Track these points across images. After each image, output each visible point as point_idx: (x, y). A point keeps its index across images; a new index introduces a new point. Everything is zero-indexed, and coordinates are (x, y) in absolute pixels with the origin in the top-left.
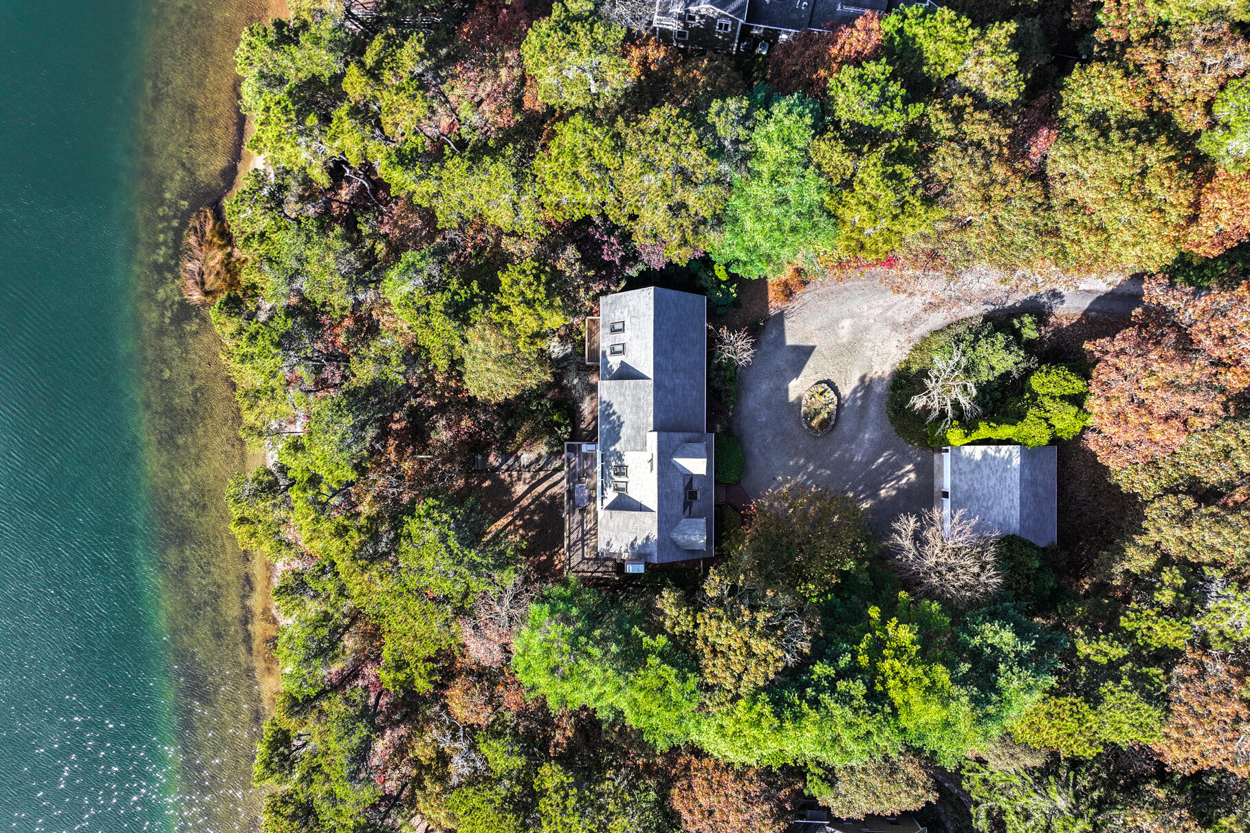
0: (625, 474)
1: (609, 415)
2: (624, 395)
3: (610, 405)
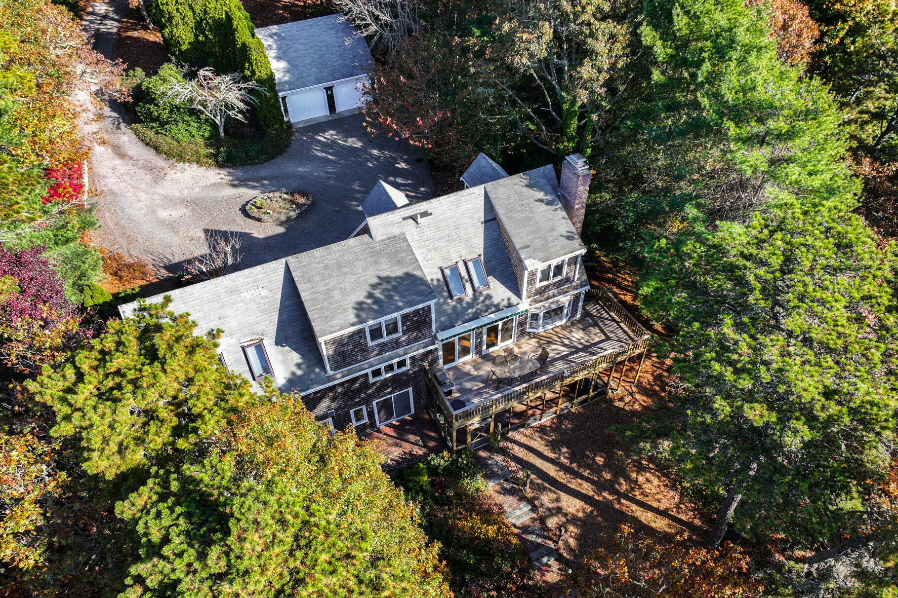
0: (454, 269)
1: (377, 301)
2: (328, 291)
3: (360, 307)
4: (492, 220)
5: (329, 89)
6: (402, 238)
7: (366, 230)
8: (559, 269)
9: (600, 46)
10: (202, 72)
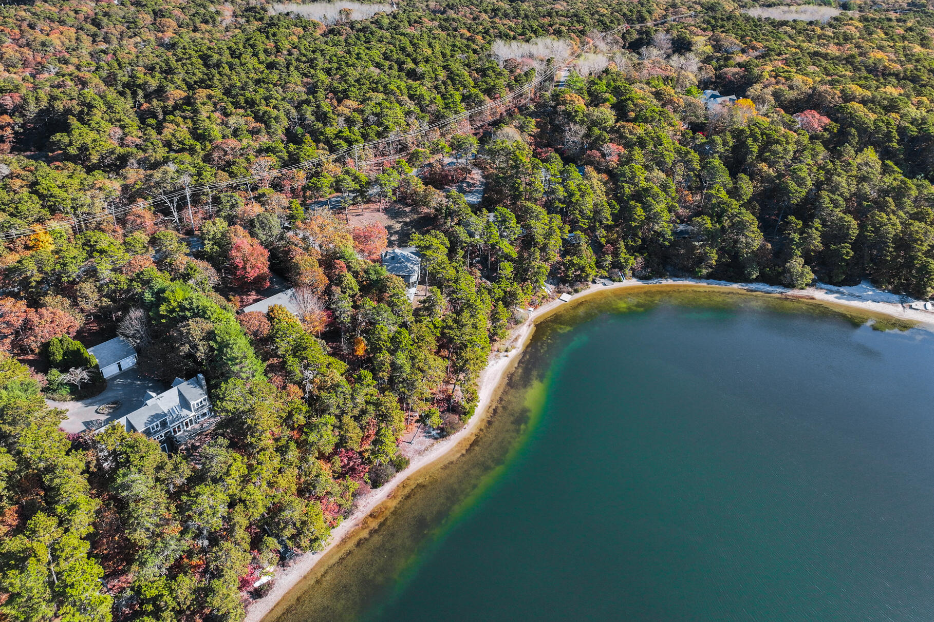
4: (180, 394)
5: (119, 364)
6: (157, 404)
7: (146, 404)
8: (201, 402)
9: (201, 348)
10: (71, 370)
